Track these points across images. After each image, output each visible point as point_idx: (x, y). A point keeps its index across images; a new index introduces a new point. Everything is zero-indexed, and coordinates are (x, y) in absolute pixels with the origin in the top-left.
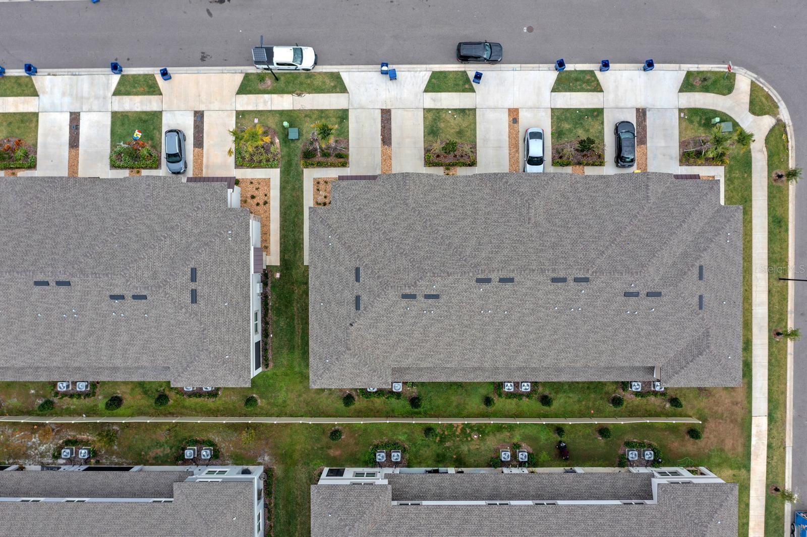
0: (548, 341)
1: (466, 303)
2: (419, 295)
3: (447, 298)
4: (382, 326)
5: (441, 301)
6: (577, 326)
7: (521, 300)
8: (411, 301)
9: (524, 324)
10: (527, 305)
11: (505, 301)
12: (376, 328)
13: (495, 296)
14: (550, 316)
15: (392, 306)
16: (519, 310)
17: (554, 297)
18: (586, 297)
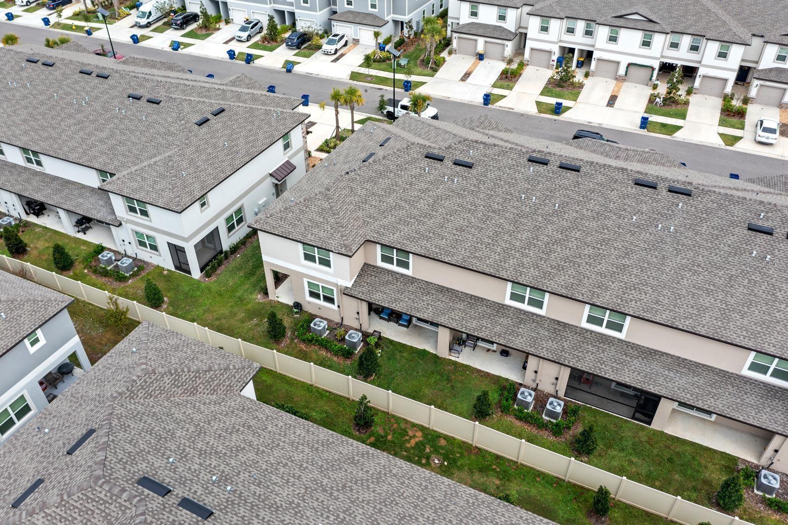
0: (613, 264)
1: (505, 182)
2: (448, 158)
3: (483, 171)
4: (384, 183)
5: (474, 171)
6: (664, 253)
7: (583, 197)
8: (435, 163)
9: (581, 230)
10: (591, 205)
11: (561, 192)
12: (375, 183)
13: (547, 183)
14: (623, 229)
15: (408, 163)
16: (577, 209)
17: (634, 204)
18: (685, 216)
